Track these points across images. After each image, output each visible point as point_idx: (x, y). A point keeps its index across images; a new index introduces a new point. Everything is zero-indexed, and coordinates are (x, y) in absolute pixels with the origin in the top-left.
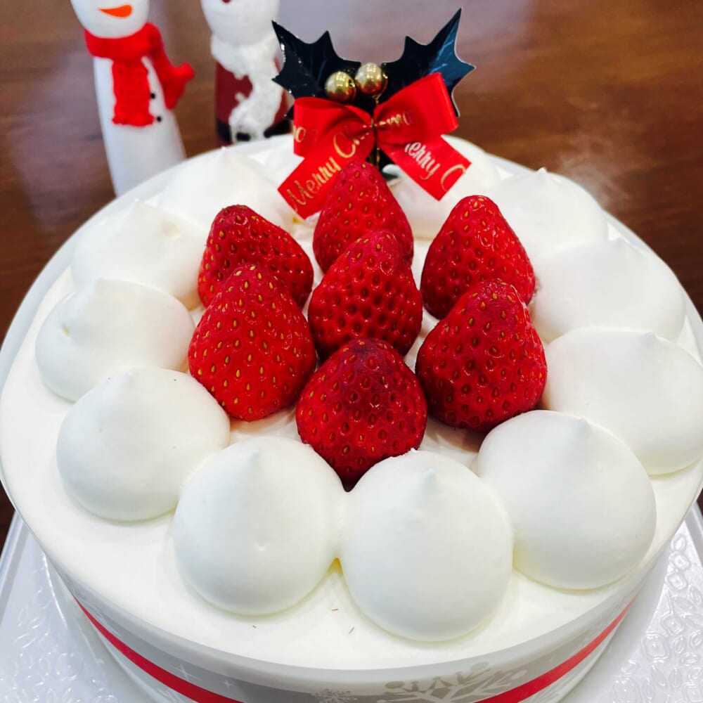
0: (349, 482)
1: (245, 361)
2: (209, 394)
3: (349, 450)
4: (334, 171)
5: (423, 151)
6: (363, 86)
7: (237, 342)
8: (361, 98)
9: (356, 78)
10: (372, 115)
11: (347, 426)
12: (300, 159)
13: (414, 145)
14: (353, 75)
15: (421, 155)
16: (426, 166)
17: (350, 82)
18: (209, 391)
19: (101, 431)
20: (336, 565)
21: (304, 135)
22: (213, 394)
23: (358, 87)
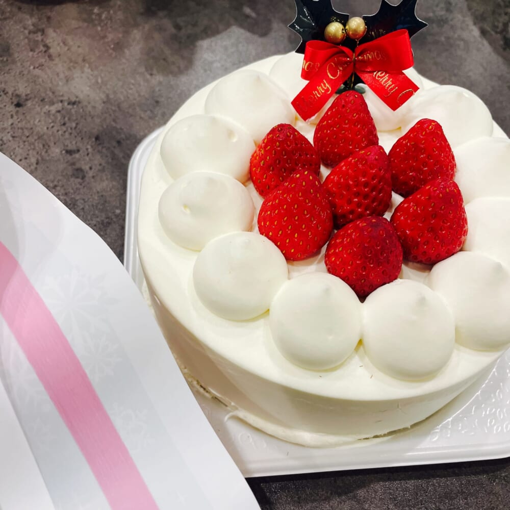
0: (362, 297)
1: (301, 229)
2: (276, 247)
3: (365, 281)
4: (326, 88)
5: (386, 78)
6: (351, 33)
7: (297, 217)
8: (349, 41)
9: (347, 27)
10: (353, 51)
11: (365, 268)
12: (307, 82)
13: (379, 73)
14: (344, 25)
15: (385, 80)
16: (388, 88)
17: (343, 30)
18: (276, 244)
19: (230, 273)
20: (360, 342)
21: (311, 66)
22: (278, 246)
23: (347, 34)
